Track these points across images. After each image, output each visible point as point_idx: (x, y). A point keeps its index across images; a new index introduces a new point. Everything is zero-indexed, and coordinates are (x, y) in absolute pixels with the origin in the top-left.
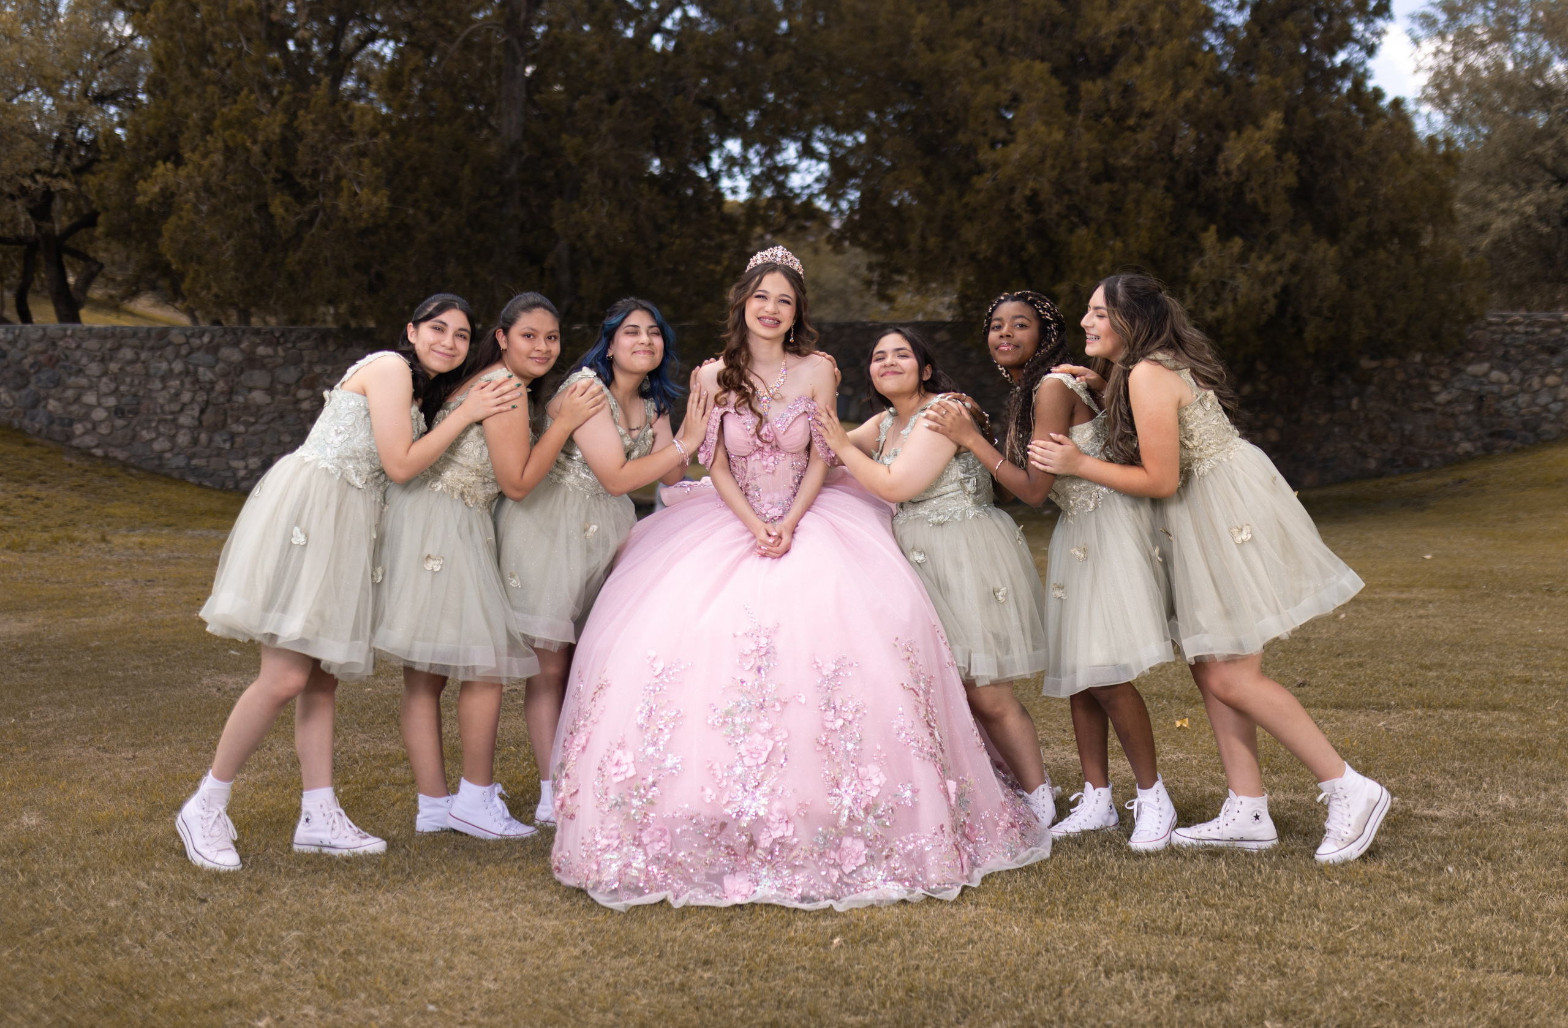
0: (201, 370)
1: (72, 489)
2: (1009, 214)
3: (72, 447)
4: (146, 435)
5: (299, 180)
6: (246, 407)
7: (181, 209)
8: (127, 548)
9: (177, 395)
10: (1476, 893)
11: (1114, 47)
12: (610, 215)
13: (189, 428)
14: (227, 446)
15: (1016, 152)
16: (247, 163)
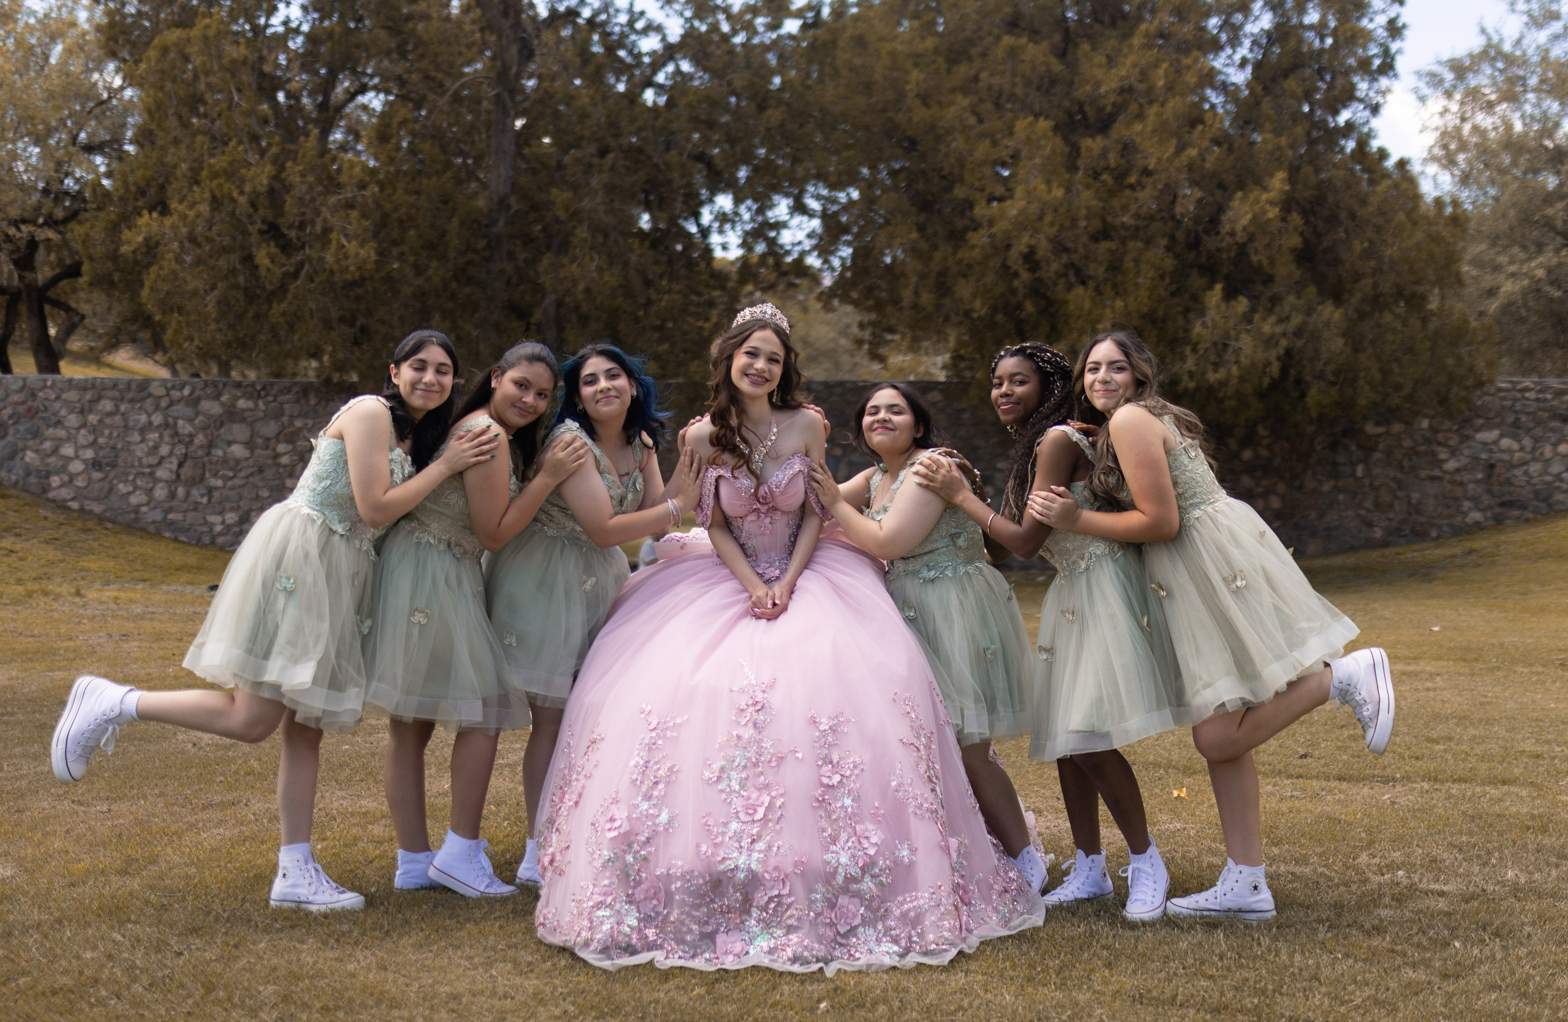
0: (181, 422)
1: (47, 542)
2: (1007, 273)
3: (48, 500)
4: (123, 488)
5: (286, 232)
6: (225, 461)
7: (163, 258)
8: (102, 603)
9: (156, 448)
10: (1484, 968)
11: (1114, 105)
12: (600, 270)
13: (167, 482)
14: (205, 500)
15: (1013, 208)
16: (233, 213)
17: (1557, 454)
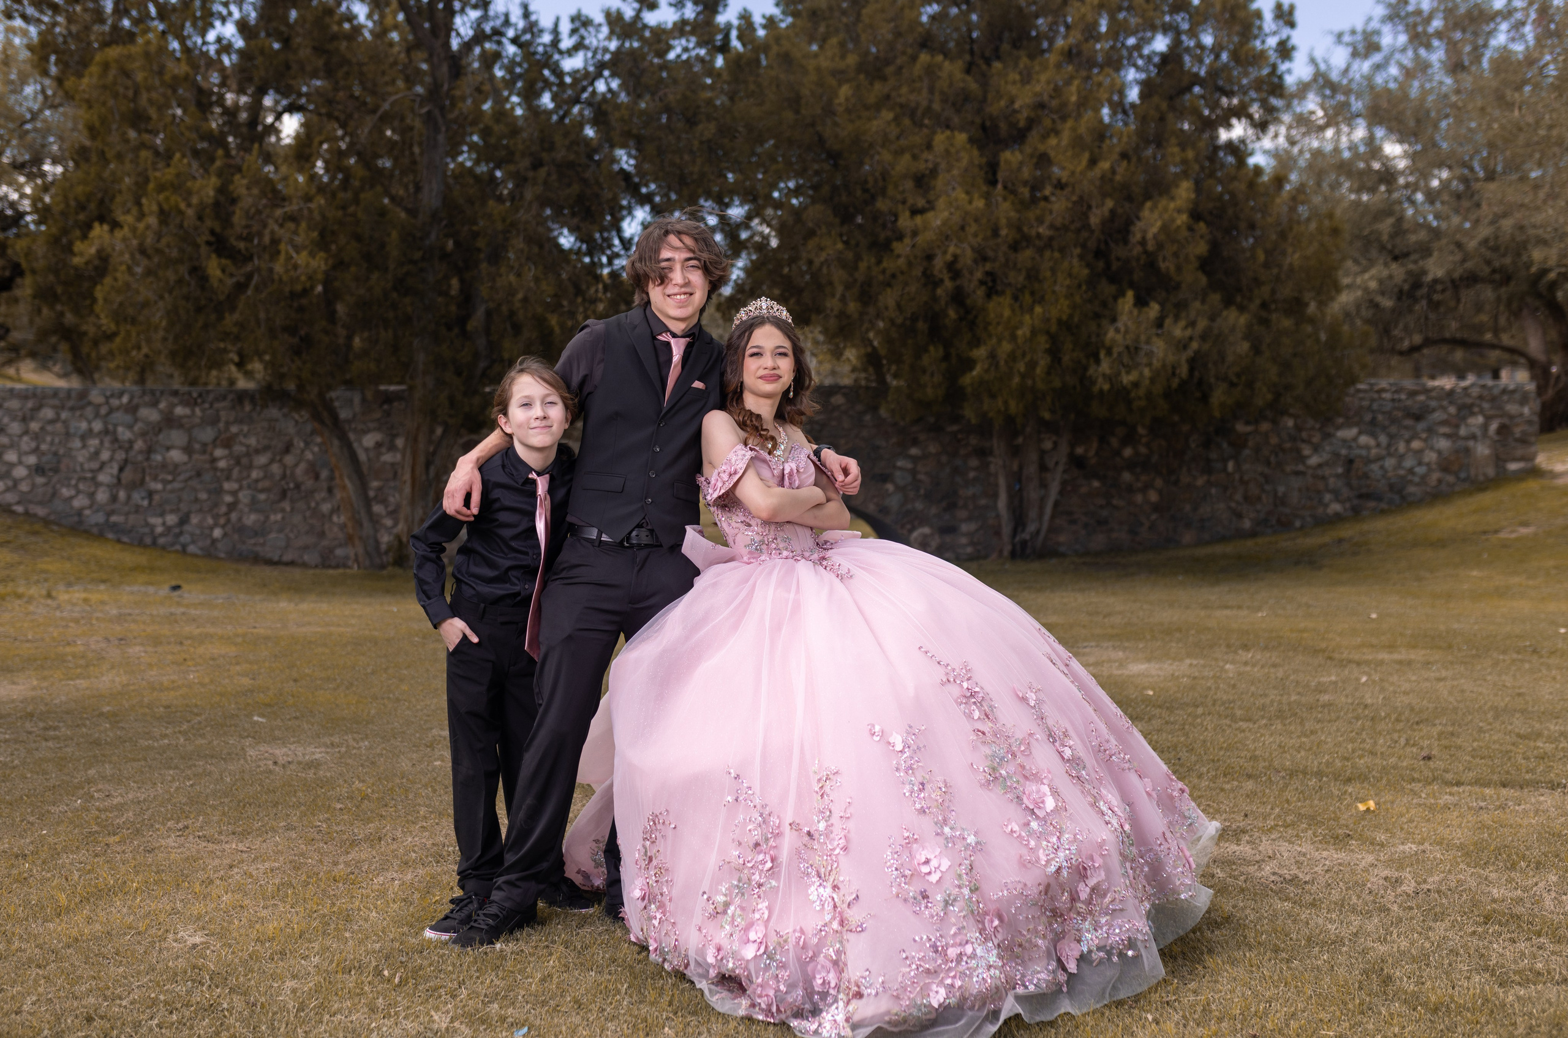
0: (120, 429)
2: (931, 281)
4: (65, 492)
5: (235, 243)
6: (164, 466)
7: (116, 270)
8: (74, 605)
9: (97, 453)
11: (1027, 119)
13: (108, 486)
14: (145, 503)
15: (936, 219)
16: (181, 226)
17: (1409, 449)
